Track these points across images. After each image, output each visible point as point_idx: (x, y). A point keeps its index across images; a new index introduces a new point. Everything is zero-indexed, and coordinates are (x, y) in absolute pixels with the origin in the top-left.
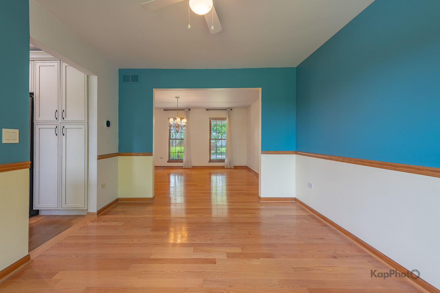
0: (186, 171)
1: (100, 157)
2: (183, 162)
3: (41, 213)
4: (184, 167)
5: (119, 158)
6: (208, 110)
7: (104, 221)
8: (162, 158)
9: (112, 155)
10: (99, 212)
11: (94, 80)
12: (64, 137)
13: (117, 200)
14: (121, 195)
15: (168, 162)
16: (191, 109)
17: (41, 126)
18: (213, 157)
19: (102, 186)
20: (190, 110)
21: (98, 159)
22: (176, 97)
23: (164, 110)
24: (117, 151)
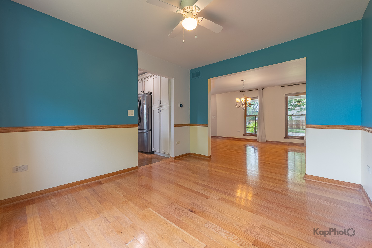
0: (260, 144)
1: (175, 126)
2: (256, 136)
3: (156, 153)
4: (257, 141)
5: (191, 127)
6: (283, 86)
7: (179, 164)
8: (239, 132)
9: (185, 125)
10: (175, 158)
11: (173, 80)
12: (161, 114)
13: (189, 154)
14: (191, 151)
15: (244, 135)
16: (265, 89)
17: (154, 109)
18: (290, 134)
19: (177, 143)
20: (263, 89)
21: (174, 127)
22: (242, 80)
23: (240, 92)
24: (189, 123)
